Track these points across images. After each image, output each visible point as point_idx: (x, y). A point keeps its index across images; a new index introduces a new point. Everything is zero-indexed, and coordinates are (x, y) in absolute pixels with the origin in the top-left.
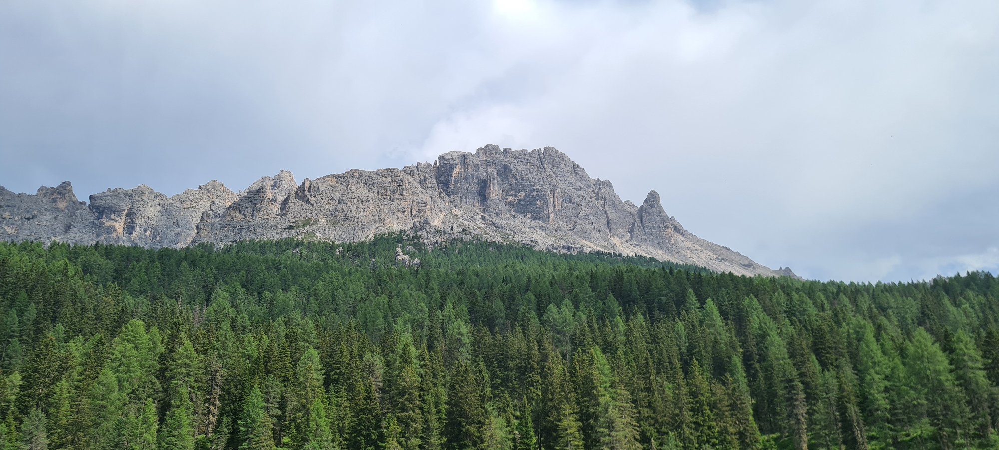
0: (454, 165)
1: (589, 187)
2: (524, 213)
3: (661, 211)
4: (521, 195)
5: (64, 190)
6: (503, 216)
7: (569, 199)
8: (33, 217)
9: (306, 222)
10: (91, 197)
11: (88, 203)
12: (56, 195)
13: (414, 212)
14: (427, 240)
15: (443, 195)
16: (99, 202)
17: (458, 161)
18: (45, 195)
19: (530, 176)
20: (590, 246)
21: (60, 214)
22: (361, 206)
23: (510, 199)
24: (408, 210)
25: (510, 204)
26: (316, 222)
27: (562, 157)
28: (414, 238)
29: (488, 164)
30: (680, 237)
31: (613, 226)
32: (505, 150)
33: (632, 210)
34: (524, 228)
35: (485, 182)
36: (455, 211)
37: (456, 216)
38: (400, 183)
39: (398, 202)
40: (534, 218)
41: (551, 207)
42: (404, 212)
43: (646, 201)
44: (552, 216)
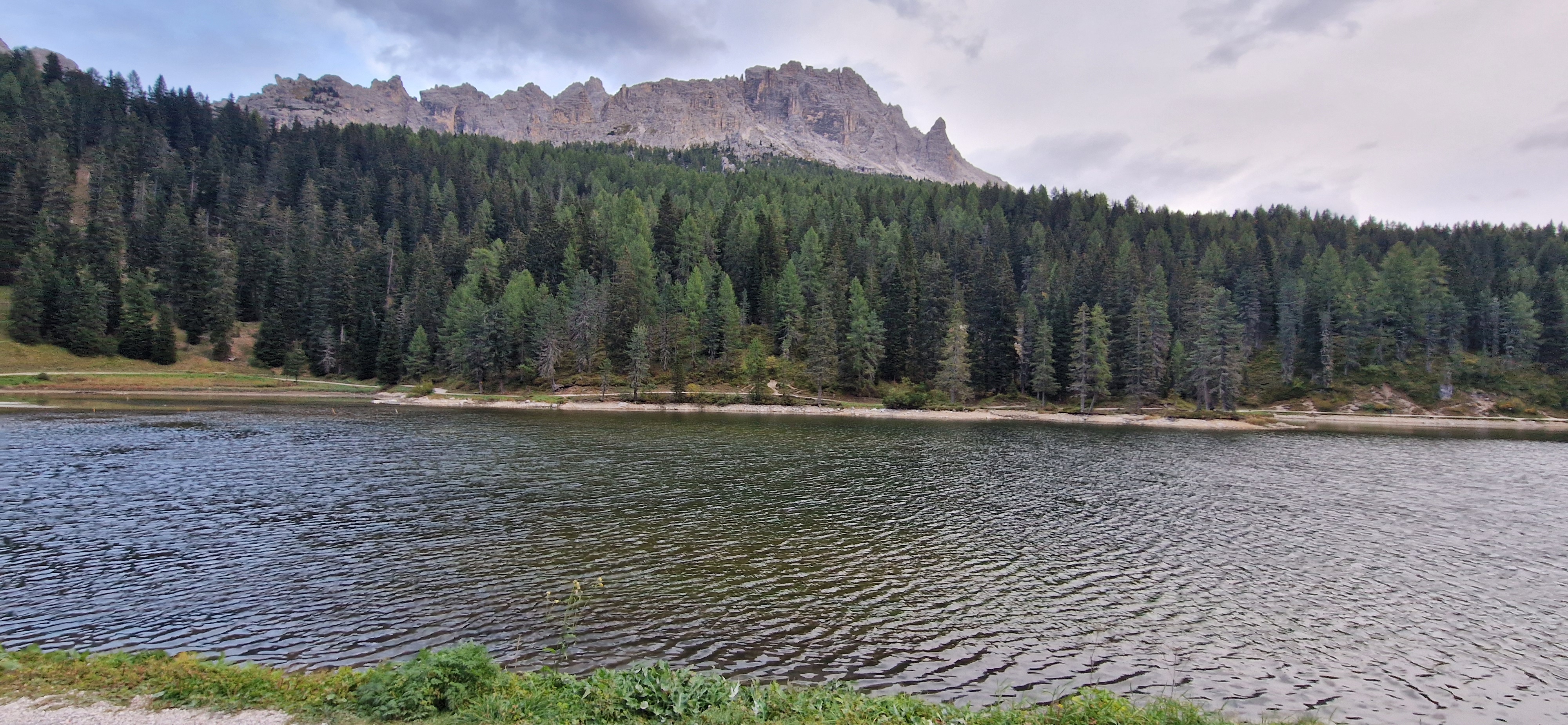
0: (759, 81)
1: (880, 111)
2: (821, 133)
3: (945, 138)
4: (820, 114)
5: (395, 83)
6: (803, 134)
7: (862, 122)
8: (372, 110)
9: (627, 128)
10: (422, 93)
11: (419, 99)
12: (388, 89)
13: (724, 125)
14: (741, 153)
15: (749, 110)
16: (430, 99)
17: (763, 77)
18: (379, 88)
19: (828, 96)
20: (883, 169)
21: (395, 108)
22: (675, 115)
23: (810, 118)
24: (718, 122)
25: (810, 123)
26: (636, 128)
27: (859, 79)
28: (728, 150)
29: (791, 81)
30: (958, 165)
31: (900, 151)
32: (807, 68)
33: (919, 137)
34: (822, 148)
35: (787, 99)
36: (761, 127)
37: (762, 132)
38: (712, 95)
39: (709, 114)
40: (831, 139)
41: (846, 128)
42: (714, 124)
43: (933, 128)
44: (847, 137)
